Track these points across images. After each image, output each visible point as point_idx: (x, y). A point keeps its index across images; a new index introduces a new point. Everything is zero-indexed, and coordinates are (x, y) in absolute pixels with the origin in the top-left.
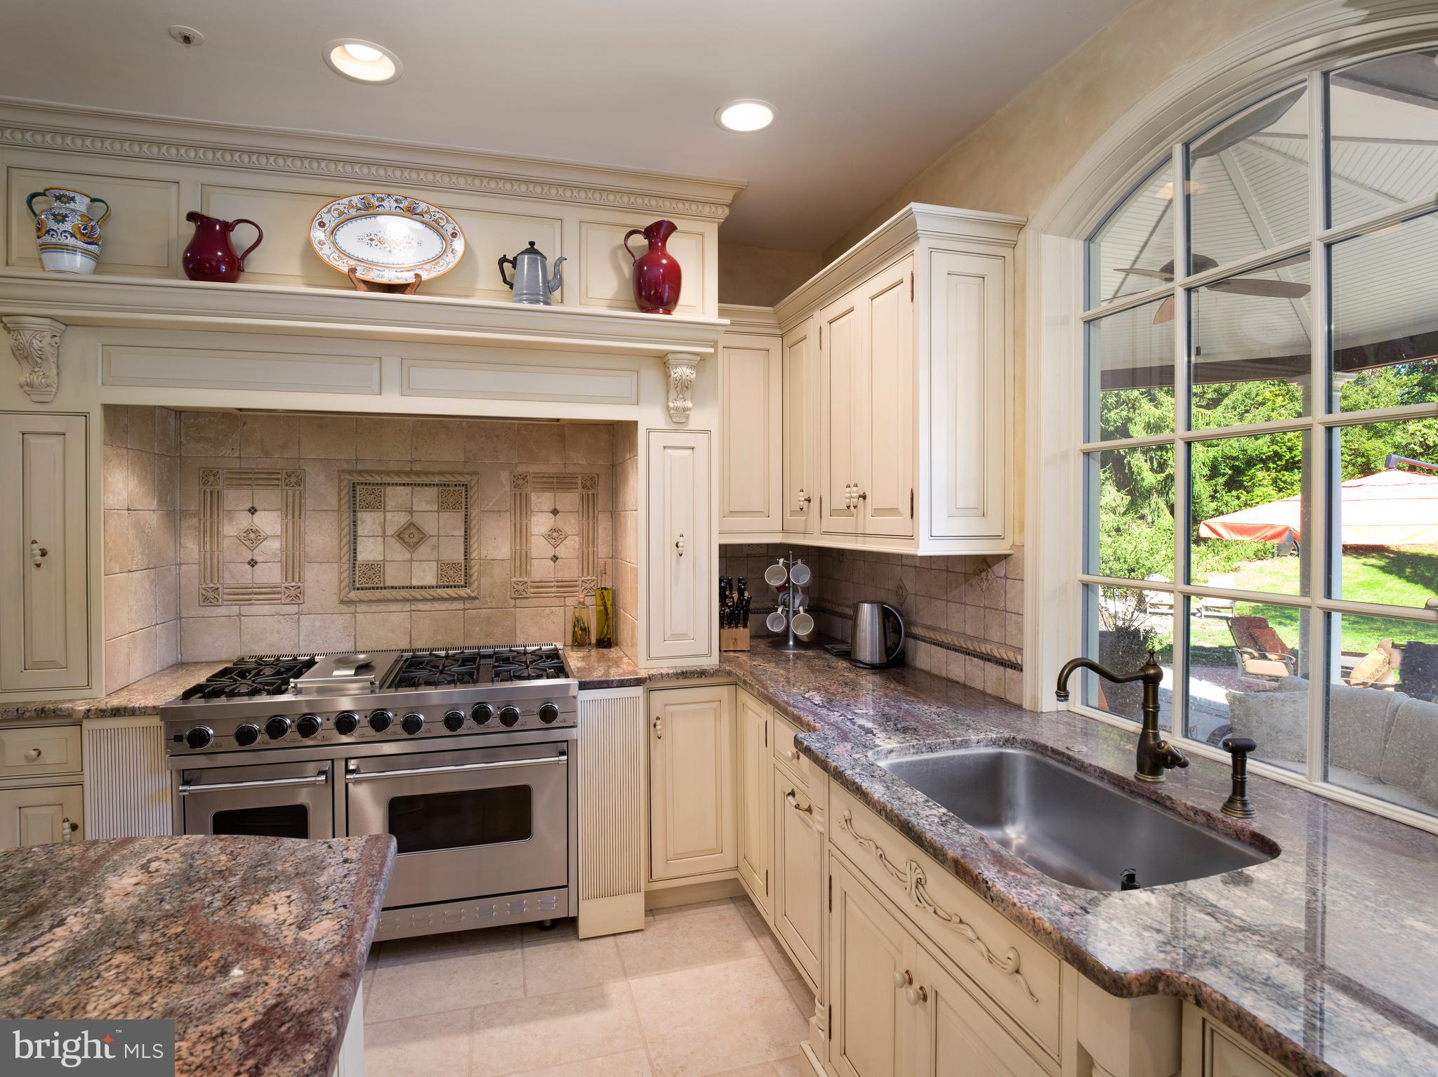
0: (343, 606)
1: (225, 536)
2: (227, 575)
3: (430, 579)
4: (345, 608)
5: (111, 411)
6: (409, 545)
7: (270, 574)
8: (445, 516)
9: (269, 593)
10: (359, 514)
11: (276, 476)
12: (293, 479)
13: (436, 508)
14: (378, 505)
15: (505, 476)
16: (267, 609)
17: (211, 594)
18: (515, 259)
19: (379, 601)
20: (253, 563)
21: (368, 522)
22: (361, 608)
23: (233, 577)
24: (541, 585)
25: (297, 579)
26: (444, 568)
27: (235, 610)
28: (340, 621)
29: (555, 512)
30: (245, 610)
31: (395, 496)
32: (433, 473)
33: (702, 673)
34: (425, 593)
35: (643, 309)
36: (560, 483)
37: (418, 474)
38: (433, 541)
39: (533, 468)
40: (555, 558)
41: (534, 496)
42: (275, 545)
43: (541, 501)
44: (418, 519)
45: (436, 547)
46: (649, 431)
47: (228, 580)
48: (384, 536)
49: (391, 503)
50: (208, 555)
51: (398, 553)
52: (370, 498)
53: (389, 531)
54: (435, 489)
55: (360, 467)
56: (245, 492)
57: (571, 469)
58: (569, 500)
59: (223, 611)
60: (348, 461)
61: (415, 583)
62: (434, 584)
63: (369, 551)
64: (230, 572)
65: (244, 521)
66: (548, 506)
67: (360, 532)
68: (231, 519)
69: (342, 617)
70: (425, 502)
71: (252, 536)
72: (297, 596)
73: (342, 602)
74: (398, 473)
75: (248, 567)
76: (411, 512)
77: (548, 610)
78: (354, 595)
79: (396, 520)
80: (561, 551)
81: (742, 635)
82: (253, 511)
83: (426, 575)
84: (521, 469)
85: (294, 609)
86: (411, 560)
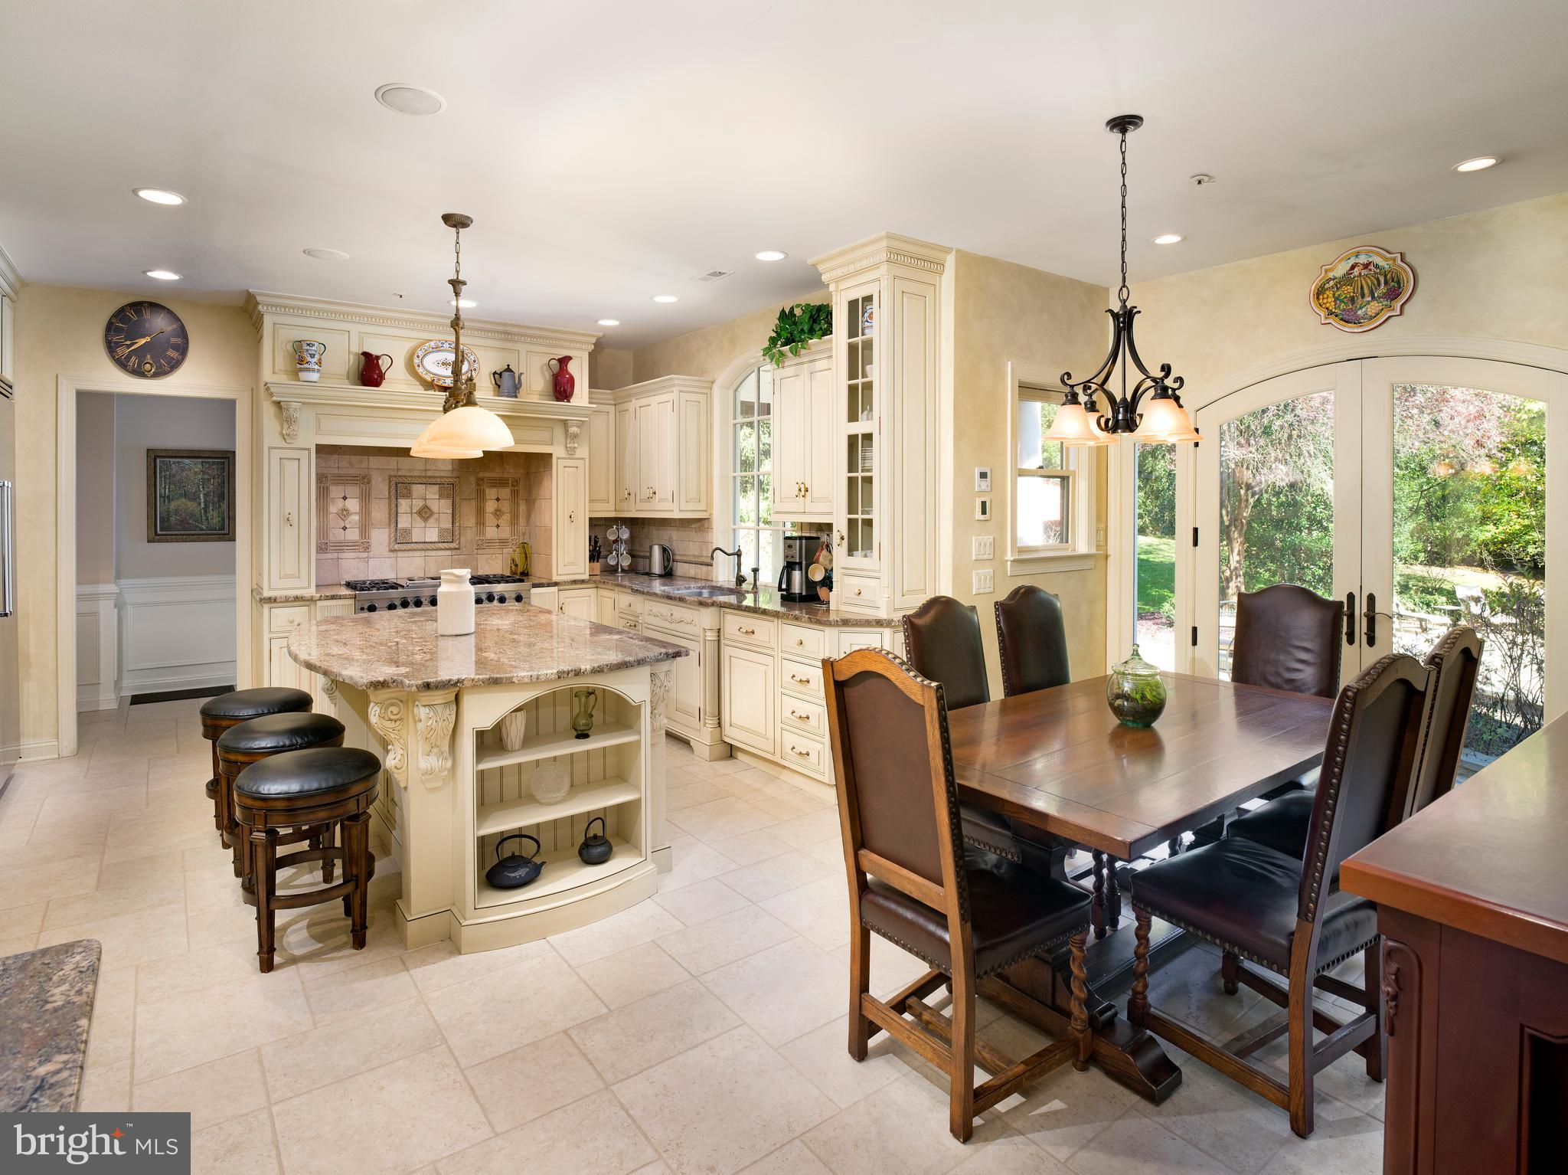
0: (390, 553)
1: (330, 513)
2: (331, 535)
3: (435, 538)
4: (393, 555)
5: (321, 449)
6: (424, 517)
7: (353, 535)
8: (442, 501)
9: (353, 546)
10: (399, 500)
11: (356, 478)
12: (366, 480)
13: (438, 497)
14: (408, 495)
15: (472, 479)
16: (352, 555)
17: (323, 546)
18: (501, 373)
19: (409, 550)
20: (345, 528)
21: (404, 504)
22: (400, 554)
23: (334, 536)
24: (490, 541)
25: (367, 538)
26: (441, 532)
27: (335, 555)
28: (389, 561)
29: (498, 500)
30: (342, 555)
31: (418, 490)
32: (434, 477)
33: (583, 581)
34: (433, 546)
35: (558, 400)
36: (500, 483)
37: (430, 477)
38: (436, 516)
39: (487, 475)
40: (498, 526)
41: (487, 491)
42: (356, 518)
43: (491, 493)
44: (429, 503)
45: (438, 520)
46: (558, 458)
47: (332, 538)
48: (411, 513)
49: (415, 494)
50: (322, 524)
51: (419, 523)
52: (405, 491)
53: (414, 511)
54: (438, 486)
55: (400, 473)
56: (341, 488)
57: (506, 475)
58: (505, 493)
59: (329, 556)
60: (393, 470)
61: (427, 540)
62: (437, 541)
63: (404, 522)
64: (333, 534)
65: (340, 504)
66: (494, 497)
67: (399, 511)
68: (334, 503)
69: (391, 560)
70: (432, 493)
71: (345, 513)
72: (367, 549)
73: (391, 551)
74: (420, 477)
75: (342, 530)
76: (425, 499)
77: (494, 556)
78: (397, 547)
79: (418, 504)
80: (501, 522)
81: (597, 566)
82: (345, 498)
83: (432, 535)
84: (481, 475)
85: (365, 555)
86: (425, 527)
